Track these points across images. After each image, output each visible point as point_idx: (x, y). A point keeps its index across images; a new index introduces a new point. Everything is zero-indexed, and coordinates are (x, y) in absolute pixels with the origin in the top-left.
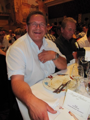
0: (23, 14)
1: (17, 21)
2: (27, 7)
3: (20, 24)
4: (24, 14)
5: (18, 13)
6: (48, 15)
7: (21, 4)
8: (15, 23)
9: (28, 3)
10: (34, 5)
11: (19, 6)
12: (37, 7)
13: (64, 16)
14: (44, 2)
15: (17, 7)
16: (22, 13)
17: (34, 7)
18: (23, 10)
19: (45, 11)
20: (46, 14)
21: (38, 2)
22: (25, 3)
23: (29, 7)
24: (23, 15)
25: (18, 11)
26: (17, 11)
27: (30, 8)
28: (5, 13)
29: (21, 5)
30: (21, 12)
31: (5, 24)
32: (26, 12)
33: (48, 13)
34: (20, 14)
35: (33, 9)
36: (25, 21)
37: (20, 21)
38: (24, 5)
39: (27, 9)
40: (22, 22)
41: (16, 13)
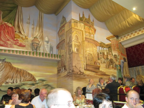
0: (87, 56)
1: (74, 67)
2: (94, 44)
3: (80, 74)
4: (88, 55)
5: (78, 54)
6: (127, 60)
7: (84, 40)
8: (71, 71)
9: (95, 39)
10: (104, 43)
11: (79, 42)
12: (109, 47)
14: (120, 40)
15: (77, 44)
17: (105, 46)
18: (87, 49)
19: (121, 53)
20: (124, 59)
21: (111, 39)
22: (91, 39)
23: (97, 46)
24: (86, 58)
25: (77, 50)
26: (76, 50)
27: (98, 47)
29: (83, 41)
30: (84, 53)
31: (51, 74)
32: (92, 53)
33: (126, 58)
34: (81, 56)
35: (103, 48)
36: (88, 68)
37: (80, 68)
38: (89, 42)
39: (93, 47)
40: (85, 70)
41: (73, 54)
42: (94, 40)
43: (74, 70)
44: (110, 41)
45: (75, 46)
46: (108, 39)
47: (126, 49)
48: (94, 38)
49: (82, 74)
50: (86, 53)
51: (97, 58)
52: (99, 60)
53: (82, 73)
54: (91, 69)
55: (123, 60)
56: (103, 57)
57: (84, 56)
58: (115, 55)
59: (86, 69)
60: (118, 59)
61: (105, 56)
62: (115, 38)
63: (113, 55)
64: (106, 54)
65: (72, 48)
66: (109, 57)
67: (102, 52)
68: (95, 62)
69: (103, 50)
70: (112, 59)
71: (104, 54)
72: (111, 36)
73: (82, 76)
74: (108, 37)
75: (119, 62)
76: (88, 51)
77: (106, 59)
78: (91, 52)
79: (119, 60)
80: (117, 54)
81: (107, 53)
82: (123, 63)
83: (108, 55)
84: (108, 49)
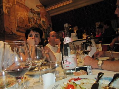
1: (6, 28)
2: (25, 9)
3: (12, 35)
4: (19, 18)
5: (9, 16)
7: (15, 3)
8: (2, 32)
10: (34, 10)
11: (10, 5)
12: (38, 14)
13: (74, 27)
15: (8, 6)
17: (35, 13)
18: (18, 13)
19: (48, 20)
21: (40, 7)
22: (22, 4)
23: (27, 11)
24: (18, 20)
26: (7, 12)
27: (29, 12)
30: (15, 16)
32: (23, 16)
33: (51, 24)
34: (12, 18)
35: (33, 14)
36: (20, 30)
37: (12, 29)
38: (20, 6)
39: (24, 12)
40: (16, 31)
41: (4, 15)
42: (25, 6)
43: (6, 30)
45: (6, 8)
46: (37, 6)
47: (52, 17)
48: (25, 3)
49: (14, 35)
50: (17, 16)
51: (28, 22)
52: (29, 23)
53: (14, 34)
54: (22, 30)
55: (49, 26)
56: (33, 22)
57: (15, 18)
58: (43, 21)
59: (18, 30)
60: (46, 24)
61: (35, 21)
62: (44, 7)
63: (42, 20)
64: (35, 19)
65: (3, 9)
66: (38, 22)
67: (32, 17)
68: (26, 25)
69: (33, 16)
70: (40, 24)
71: (34, 19)
72: (40, 4)
74: (38, 5)
75: (46, 27)
76: (19, 14)
77: (36, 24)
78: (22, 16)
79: (46, 25)
80: (44, 20)
81: (37, 19)
82: (49, 28)
83: (38, 20)
84: (38, 15)
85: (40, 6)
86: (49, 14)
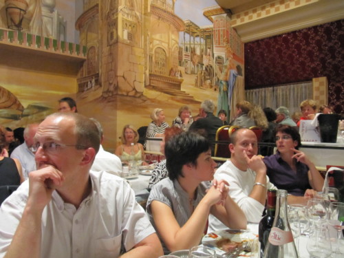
0: (153, 52)
1: (120, 80)
2: (171, 25)
3: (134, 97)
4: (155, 52)
5: (131, 46)
6: (243, 72)
7: (149, 10)
8: (112, 88)
9: (177, 12)
10: (198, 25)
11: (136, 16)
12: (208, 35)
14: (235, 22)
15: (130, 19)
16: (145, 49)
17: (198, 33)
18: (153, 36)
19: (234, 54)
20: (238, 68)
21: (213, 17)
22: (165, 11)
23: (178, 30)
24: (151, 58)
25: (130, 36)
26: (125, 37)
27: (181, 33)
28: (71, 45)
29: (145, 14)
30: (145, 45)
31: (61, 93)
32: (165, 46)
33: (242, 66)
34: (138, 51)
35: (192, 38)
36: (155, 83)
37: (135, 82)
38: (159, 18)
39: (170, 34)
40: (146, 86)
41: (120, 45)
42: (174, 16)
43: (120, 85)
44: (211, 20)
45: (126, 24)
46: (207, 15)
47: (246, 44)
48: (173, 8)
49: (139, 97)
50: (151, 46)
51: (177, 61)
52: (180, 65)
53: (138, 95)
54: (161, 85)
55: (234, 71)
56: (192, 60)
57: (145, 53)
58: (219, 57)
59: (150, 85)
60: (226, 67)
61: (195, 57)
62: (225, 15)
63: (215, 56)
64: (198, 52)
65: (117, 29)
66: (205, 62)
67: (190, 47)
68: (172, 69)
69: (192, 42)
70: (211, 67)
71: (193, 51)
72: (215, 8)
73: (139, 101)
74: (208, 12)
75: (227, 75)
76: (157, 40)
77: (197, 65)
78: (163, 44)
79: (225, 70)
80: (223, 55)
81: (202, 51)
82: (235, 77)
83: (204, 56)
84: (206, 40)
85: (215, 12)
86: (239, 36)
